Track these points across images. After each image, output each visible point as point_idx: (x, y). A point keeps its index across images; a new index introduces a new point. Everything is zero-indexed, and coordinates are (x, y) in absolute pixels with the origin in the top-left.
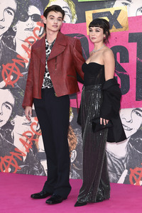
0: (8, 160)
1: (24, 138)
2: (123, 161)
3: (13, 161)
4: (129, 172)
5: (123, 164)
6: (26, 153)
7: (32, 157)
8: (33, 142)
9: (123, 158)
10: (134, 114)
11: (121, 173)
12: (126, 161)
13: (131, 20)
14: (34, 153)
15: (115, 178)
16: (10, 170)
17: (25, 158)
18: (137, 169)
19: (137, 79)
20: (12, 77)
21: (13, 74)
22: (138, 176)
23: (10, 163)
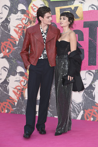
0: (5, 104)
1: (16, 91)
2: (80, 105)
3: (8, 106)
4: (84, 112)
5: (80, 107)
6: (17, 100)
7: (21, 103)
8: (22, 93)
9: (80, 103)
10: (87, 74)
11: (79, 112)
12: (82, 105)
13: (85, 13)
14: (22, 100)
15: (75, 116)
16: (6, 111)
17: (16, 103)
18: (89, 110)
19: (89, 51)
20: (7, 51)
21: (8, 49)
22: (90, 115)
23: (6, 106)
